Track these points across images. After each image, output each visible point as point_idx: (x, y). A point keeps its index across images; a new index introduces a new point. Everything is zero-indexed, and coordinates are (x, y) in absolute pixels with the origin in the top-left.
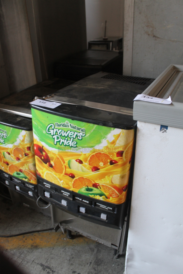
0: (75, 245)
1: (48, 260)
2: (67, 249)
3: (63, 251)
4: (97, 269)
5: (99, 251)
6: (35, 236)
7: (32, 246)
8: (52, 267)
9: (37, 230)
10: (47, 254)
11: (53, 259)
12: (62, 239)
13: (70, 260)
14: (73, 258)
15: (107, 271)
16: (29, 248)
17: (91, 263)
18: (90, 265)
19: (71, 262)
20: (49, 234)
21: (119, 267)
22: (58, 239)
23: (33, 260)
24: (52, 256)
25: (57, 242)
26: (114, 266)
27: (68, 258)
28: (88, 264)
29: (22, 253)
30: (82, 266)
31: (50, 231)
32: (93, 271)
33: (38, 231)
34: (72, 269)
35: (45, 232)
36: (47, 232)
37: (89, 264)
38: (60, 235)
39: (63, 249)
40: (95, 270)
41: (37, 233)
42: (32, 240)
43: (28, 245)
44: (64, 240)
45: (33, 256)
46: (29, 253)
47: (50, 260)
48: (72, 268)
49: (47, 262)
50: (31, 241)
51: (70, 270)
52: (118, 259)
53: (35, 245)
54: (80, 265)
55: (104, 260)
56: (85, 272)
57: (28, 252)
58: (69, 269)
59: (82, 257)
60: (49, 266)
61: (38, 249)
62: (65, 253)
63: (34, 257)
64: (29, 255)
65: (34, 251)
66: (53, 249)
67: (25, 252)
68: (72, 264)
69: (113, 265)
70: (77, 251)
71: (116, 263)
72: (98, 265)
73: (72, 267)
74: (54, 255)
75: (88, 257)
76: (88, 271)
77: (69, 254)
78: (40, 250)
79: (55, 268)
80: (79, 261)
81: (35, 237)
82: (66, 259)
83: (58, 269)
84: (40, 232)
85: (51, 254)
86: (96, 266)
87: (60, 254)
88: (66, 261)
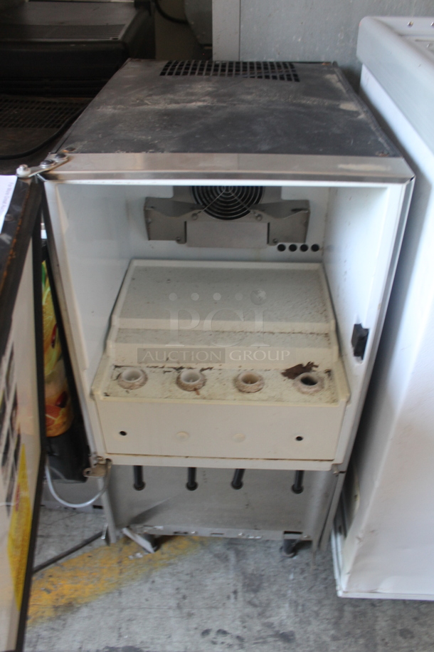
0: (172, 561)
1: (122, 630)
2: (157, 579)
3: (150, 589)
4: (256, 602)
5: (240, 555)
6: (51, 576)
7: (56, 608)
8: (142, 642)
9: (50, 557)
10: (112, 615)
11: (134, 622)
12: (131, 557)
13: (179, 607)
14: (184, 597)
15: (284, 595)
16: (50, 619)
17: (235, 592)
18: (236, 598)
19: (186, 610)
20: (90, 556)
21: (306, 575)
22: (120, 562)
23: (78, 647)
24: (126, 613)
25: (121, 573)
26: (293, 580)
27: (173, 603)
28: (229, 597)
29: (37, 641)
30: (216, 608)
31: (87, 548)
32: (249, 610)
33: (54, 561)
34: (196, 629)
35: (74, 555)
36: (80, 552)
37: (232, 596)
38: (121, 550)
39: (148, 585)
40: (255, 606)
41: (52, 565)
42: (48, 591)
43: (44, 612)
44: (139, 559)
45: (75, 636)
46: (58, 630)
47: (127, 629)
48: (195, 626)
49: (120, 636)
50: (45, 595)
51: (192, 632)
52: (295, 558)
53: (63, 601)
54: (211, 607)
55: (263, 573)
56: (233, 621)
57: (53, 629)
58: (188, 630)
59: (206, 586)
60: (130, 644)
61: (79, 608)
62: (160, 593)
63: (79, 638)
64: (59, 639)
65: (69, 621)
66: (120, 593)
67: (45, 633)
68: (190, 615)
69: (291, 577)
70: (187, 574)
71: (295, 567)
72: (256, 591)
73: (194, 623)
74: (131, 608)
75: (222, 579)
76: (239, 614)
77: (170, 590)
78: (85, 612)
79: (152, 643)
80: (204, 598)
81: (51, 579)
82: (170, 608)
83: (160, 641)
84: (60, 562)
85: (122, 610)
86: (253, 595)
87: (147, 600)
88: (171, 613)
